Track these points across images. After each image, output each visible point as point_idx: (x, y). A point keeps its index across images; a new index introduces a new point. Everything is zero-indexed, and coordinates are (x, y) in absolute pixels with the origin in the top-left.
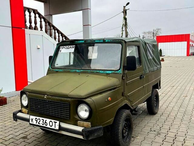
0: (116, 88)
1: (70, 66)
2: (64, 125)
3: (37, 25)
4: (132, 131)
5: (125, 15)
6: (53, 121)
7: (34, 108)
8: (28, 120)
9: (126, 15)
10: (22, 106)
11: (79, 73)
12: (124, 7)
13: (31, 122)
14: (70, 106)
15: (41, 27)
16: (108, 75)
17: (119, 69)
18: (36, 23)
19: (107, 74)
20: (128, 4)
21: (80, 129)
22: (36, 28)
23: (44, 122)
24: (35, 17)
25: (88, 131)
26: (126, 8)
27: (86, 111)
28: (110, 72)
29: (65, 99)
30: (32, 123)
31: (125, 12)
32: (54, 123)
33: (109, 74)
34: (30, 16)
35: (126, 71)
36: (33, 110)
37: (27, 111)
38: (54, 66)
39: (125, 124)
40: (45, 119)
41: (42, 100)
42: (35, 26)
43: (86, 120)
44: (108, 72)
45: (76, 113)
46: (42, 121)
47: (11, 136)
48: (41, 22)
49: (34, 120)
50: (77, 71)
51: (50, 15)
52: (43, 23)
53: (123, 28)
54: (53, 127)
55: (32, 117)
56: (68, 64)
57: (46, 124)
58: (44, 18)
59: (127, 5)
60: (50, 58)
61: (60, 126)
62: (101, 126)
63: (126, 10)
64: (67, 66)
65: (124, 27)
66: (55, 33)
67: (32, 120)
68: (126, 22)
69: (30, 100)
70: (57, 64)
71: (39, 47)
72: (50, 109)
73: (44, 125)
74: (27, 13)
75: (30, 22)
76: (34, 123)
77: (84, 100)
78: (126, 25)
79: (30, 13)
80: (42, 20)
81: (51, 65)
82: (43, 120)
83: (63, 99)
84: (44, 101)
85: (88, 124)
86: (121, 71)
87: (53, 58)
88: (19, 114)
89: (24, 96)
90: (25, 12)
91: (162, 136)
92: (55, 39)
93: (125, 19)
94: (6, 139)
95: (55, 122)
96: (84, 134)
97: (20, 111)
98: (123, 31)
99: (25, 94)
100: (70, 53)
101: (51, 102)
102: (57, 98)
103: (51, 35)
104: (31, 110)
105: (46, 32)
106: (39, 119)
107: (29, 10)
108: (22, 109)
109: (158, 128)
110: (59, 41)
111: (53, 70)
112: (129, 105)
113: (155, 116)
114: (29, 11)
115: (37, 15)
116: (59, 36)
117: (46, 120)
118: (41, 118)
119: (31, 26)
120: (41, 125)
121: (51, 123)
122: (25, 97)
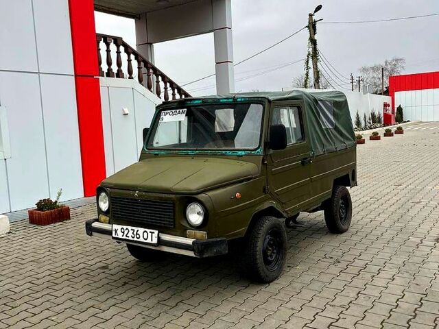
0: (251, 178)
1: (180, 144)
2: (165, 237)
3: (122, 68)
4: (285, 254)
5: (312, 32)
6: (148, 231)
7: (119, 213)
8: (109, 233)
9: (315, 34)
10: (100, 211)
11: (193, 157)
12: (311, 15)
13: (114, 235)
14: (174, 207)
15: (130, 72)
16: (240, 158)
17: (258, 148)
18: (119, 64)
19: (239, 156)
20: (319, 8)
21: (189, 241)
22: (119, 74)
23: (135, 233)
24: (118, 52)
25: (202, 244)
26: (315, 18)
27: (199, 213)
28: (243, 153)
29: (167, 196)
30: (116, 236)
31: (312, 26)
32: (150, 234)
33: (241, 156)
34: (108, 51)
35: (271, 151)
36: (118, 217)
37: (108, 218)
38: (152, 145)
39: (270, 240)
40: (136, 229)
41: (132, 199)
42: (118, 70)
43: (199, 228)
44: (239, 153)
45: (185, 217)
46: (131, 232)
47: (82, 266)
48: (129, 61)
49: (119, 232)
50: (190, 152)
51: (148, 43)
52: (135, 64)
53: (308, 62)
54: (149, 241)
55: (115, 227)
56: (177, 142)
57: (138, 236)
58: (134, 53)
59: (316, 11)
60: (145, 131)
61: (159, 238)
62: (225, 238)
63: (315, 22)
64: (175, 146)
65: (310, 60)
66: (158, 82)
67: (116, 232)
68: (315, 50)
69: (113, 200)
70: (157, 143)
71: (127, 112)
72: (143, 212)
73: (135, 239)
74: (102, 45)
75: (109, 63)
76: (120, 235)
77: (196, 196)
78: (315, 55)
79: (108, 45)
80: (132, 57)
81: (147, 145)
82: (134, 230)
83: (163, 195)
84: (135, 200)
85: (202, 234)
86: (260, 151)
87: (149, 132)
88: (95, 225)
89: (103, 194)
90: (98, 43)
91: (343, 265)
92: (158, 93)
93: (313, 42)
94: (74, 269)
95: (152, 233)
96: (195, 248)
97: (97, 220)
98: (308, 68)
99: (105, 191)
100: (180, 122)
101: (145, 201)
102: (154, 195)
103: (149, 87)
104: (114, 216)
105: (140, 80)
106: (127, 229)
107: (106, 39)
108: (99, 216)
109: (340, 253)
110: (166, 97)
111: (150, 152)
112: (279, 209)
113: (342, 235)
114: (105, 41)
115: (122, 49)
116: (166, 88)
117: (138, 231)
118: (130, 228)
119: (110, 70)
120: (130, 238)
121: (145, 234)
122: (105, 197)
